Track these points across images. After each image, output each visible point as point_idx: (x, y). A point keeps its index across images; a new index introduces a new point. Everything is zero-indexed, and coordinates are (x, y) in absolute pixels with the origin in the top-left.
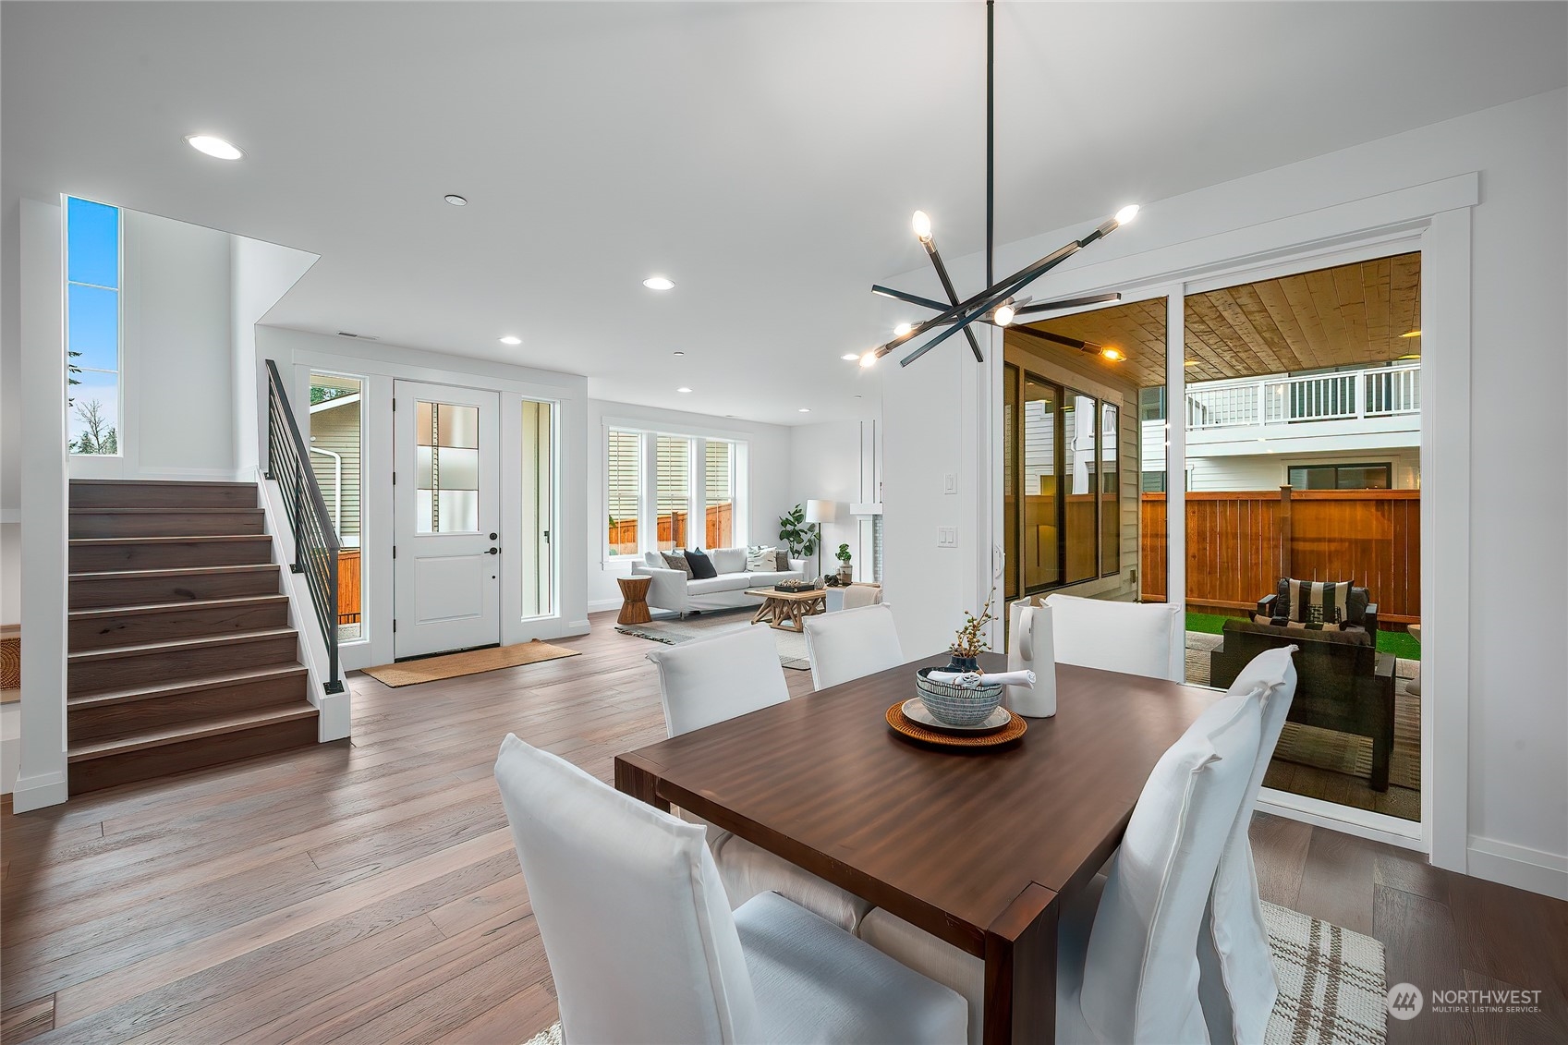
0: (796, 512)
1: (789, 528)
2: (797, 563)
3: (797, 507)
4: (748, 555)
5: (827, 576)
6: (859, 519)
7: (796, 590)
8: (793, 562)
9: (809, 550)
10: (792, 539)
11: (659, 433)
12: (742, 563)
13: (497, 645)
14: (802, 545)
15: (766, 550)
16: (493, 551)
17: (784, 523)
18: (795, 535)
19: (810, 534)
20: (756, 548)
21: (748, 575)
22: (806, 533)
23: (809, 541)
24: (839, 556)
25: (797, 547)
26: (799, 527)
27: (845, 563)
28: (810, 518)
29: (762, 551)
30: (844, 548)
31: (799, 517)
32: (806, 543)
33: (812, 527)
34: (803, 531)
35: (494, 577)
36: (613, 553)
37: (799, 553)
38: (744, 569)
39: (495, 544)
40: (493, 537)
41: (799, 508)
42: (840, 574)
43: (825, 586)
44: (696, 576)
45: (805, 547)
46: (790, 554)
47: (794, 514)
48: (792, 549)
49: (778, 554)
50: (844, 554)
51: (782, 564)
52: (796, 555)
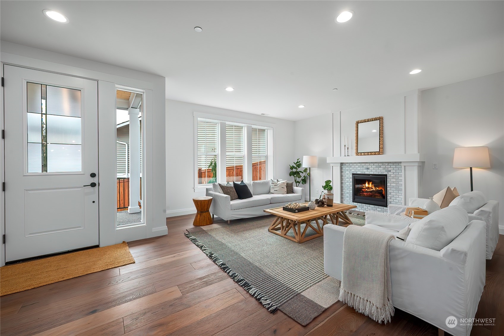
0: (298, 162)
1: (294, 170)
2: (298, 189)
3: (298, 160)
4: (271, 184)
5: (317, 200)
6: (331, 165)
7: (297, 211)
8: (295, 188)
9: (304, 181)
10: (295, 176)
11: (227, 123)
12: (268, 189)
13: (97, 246)
14: (301, 179)
15: (281, 181)
16: (93, 185)
17: (292, 168)
18: (297, 174)
19: (304, 173)
20: (276, 181)
21: (269, 196)
22: (303, 173)
23: (304, 176)
24: (324, 188)
25: (298, 179)
26: (299, 170)
27: (329, 192)
28: (305, 165)
29: (279, 183)
30: (328, 182)
31: (299, 165)
32: (302, 178)
33: (306, 170)
34: (301, 172)
35: (94, 202)
36: (200, 183)
37: (299, 182)
38: (269, 193)
39: (95, 180)
40: (93, 175)
41: (299, 161)
42: (325, 199)
43: (317, 208)
44: (240, 197)
45: (302, 180)
46: (294, 184)
47: (296, 163)
48: (295, 181)
49: (287, 184)
50: (328, 186)
51: (290, 189)
52: (298, 184)
